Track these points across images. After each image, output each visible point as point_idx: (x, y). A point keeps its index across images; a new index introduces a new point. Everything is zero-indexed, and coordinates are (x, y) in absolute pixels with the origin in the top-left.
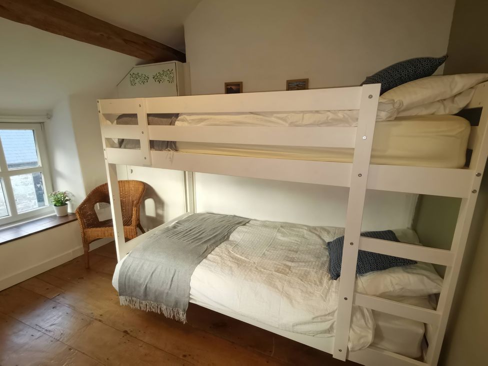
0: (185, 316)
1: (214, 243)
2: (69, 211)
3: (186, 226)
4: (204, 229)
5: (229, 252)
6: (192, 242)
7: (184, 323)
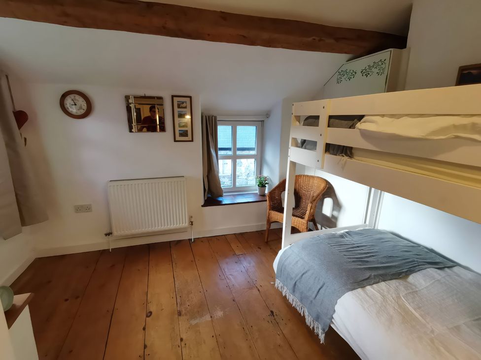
0: (324, 335)
1: (381, 275)
2: (266, 192)
3: (356, 240)
4: (377, 252)
5: (399, 297)
6: (353, 261)
7: (321, 342)
